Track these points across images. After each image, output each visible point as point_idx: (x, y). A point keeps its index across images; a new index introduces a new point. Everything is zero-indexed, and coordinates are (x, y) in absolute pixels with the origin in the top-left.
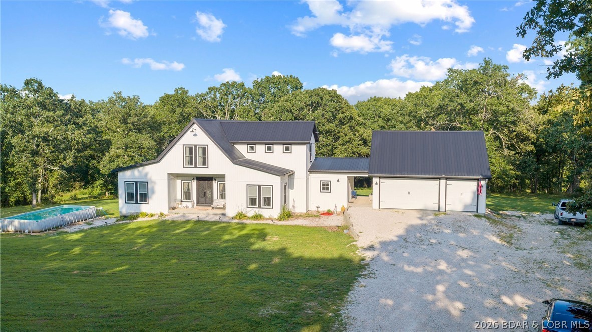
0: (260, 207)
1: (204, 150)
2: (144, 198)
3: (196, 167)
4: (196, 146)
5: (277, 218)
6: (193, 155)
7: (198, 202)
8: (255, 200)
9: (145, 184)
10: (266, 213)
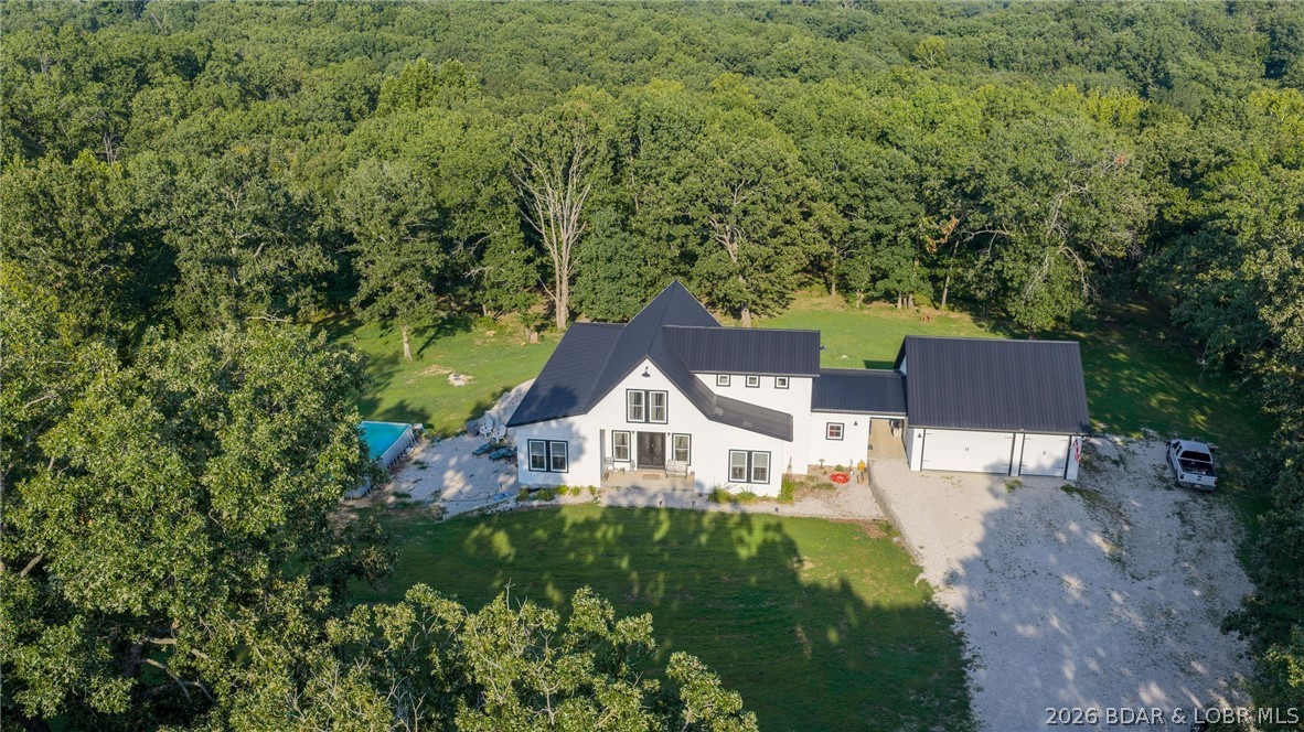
0: (749, 481)
1: (660, 398)
2: (560, 464)
3: (647, 421)
4: (647, 392)
5: (776, 496)
6: (641, 404)
7: (639, 462)
8: (741, 470)
9: (562, 446)
10: (759, 489)
